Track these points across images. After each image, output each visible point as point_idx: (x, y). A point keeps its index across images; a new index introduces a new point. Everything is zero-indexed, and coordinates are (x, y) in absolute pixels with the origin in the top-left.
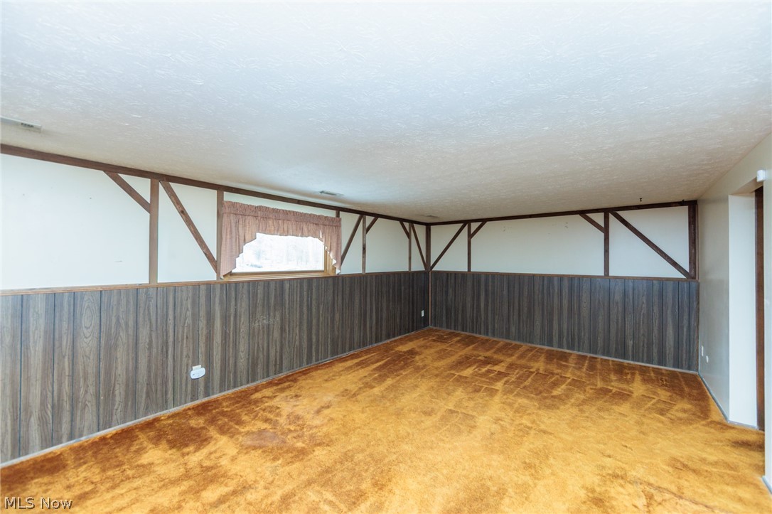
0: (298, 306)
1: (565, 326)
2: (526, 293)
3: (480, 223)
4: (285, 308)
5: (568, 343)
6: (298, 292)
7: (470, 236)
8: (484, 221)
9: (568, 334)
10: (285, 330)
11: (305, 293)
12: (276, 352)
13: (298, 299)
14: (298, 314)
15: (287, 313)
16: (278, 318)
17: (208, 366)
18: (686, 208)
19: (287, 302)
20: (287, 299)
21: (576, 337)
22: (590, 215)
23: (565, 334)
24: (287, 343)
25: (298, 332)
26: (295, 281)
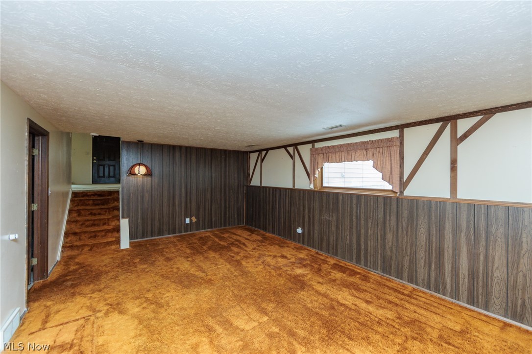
0: (349, 214)
4: (339, 213)
6: (349, 204)
10: (339, 228)
11: (354, 206)
12: (333, 240)
13: (349, 210)
14: (348, 221)
15: (340, 217)
16: (335, 218)
17: (303, 228)
19: (341, 209)
20: (341, 207)
24: (340, 238)
25: (348, 233)
26: (347, 196)
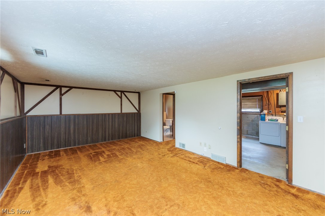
1: (110, 132)
2: (95, 122)
3: (69, 88)
5: (111, 139)
7: (61, 95)
8: (71, 88)
9: (111, 135)
18: (138, 94)
21: (114, 135)
22: (117, 92)
23: (110, 135)
